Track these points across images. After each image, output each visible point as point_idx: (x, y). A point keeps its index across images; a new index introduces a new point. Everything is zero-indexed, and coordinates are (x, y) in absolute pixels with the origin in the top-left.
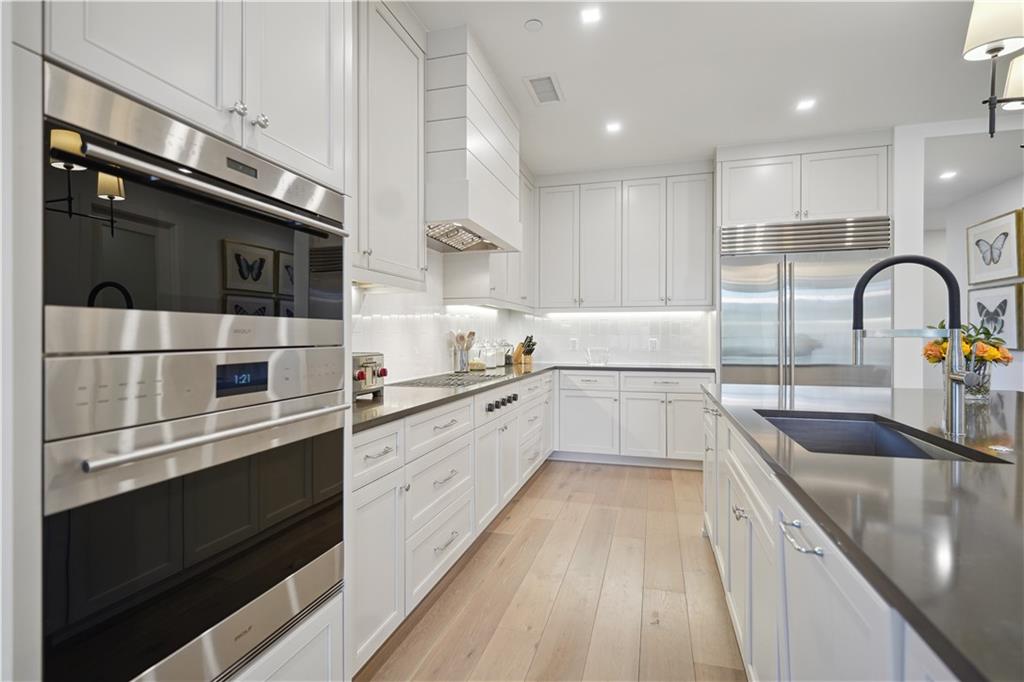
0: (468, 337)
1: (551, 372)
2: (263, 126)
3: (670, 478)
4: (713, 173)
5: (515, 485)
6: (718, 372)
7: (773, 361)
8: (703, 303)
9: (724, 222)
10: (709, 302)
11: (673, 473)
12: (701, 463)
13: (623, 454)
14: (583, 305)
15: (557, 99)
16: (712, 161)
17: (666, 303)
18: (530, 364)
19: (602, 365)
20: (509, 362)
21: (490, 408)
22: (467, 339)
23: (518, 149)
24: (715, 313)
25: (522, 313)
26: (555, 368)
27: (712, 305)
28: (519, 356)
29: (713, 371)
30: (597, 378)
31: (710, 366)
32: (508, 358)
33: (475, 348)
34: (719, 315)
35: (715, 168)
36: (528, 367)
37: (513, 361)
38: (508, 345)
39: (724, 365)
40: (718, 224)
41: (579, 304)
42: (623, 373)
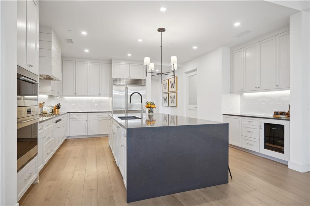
0: (43, 104)
1: (67, 114)
2: (32, 67)
3: (101, 139)
4: (111, 64)
5: (60, 143)
6: (112, 112)
7: (124, 110)
8: (109, 95)
9: (114, 77)
10: (110, 95)
11: (102, 138)
12: (108, 134)
13: (88, 134)
14: (76, 95)
15: (73, 43)
16: (111, 61)
17: (100, 95)
18: (59, 112)
19: (82, 111)
20: (53, 111)
21: (57, 122)
22: (42, 104)
23: (60, 53)
24: (111, 98)
25: (54, 96)
26: (68, 113)
27: (111, 95)
28: (55, 109)
29: (111, 112)
30: (81, 115)
31: (111, 111)
32: (52, 110)
33: (44, 107)
34: (113, 99)
35: (111, 62)
36: (58, 113)
37: (54, 111)
38: (52, 106)
39: (114, 111)
40: (112, 77)
41: (75, 94)
42: (88, 113)
